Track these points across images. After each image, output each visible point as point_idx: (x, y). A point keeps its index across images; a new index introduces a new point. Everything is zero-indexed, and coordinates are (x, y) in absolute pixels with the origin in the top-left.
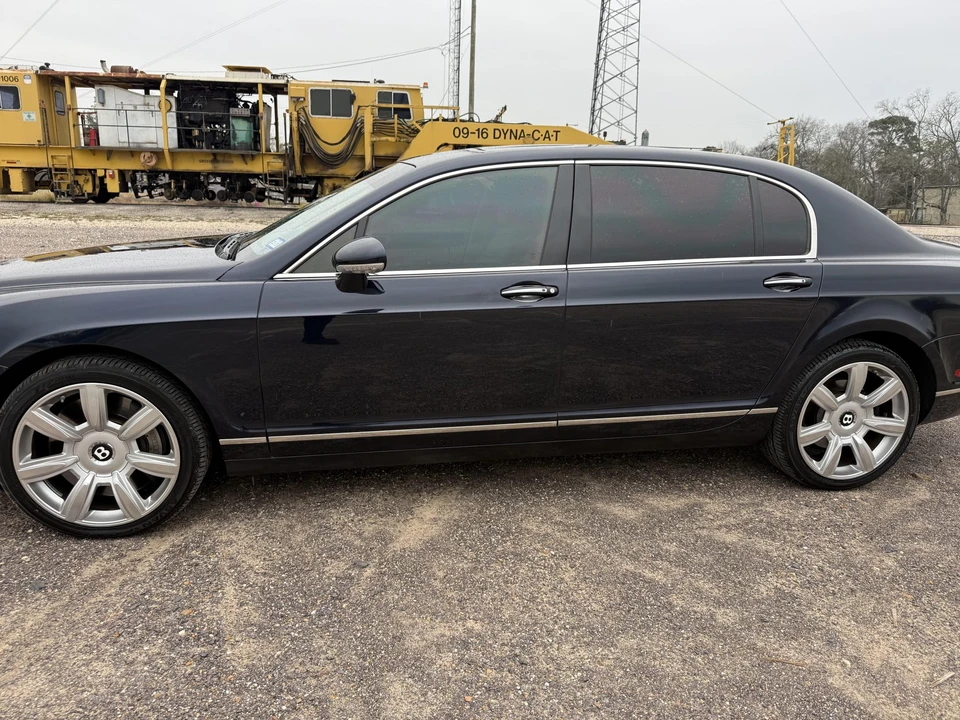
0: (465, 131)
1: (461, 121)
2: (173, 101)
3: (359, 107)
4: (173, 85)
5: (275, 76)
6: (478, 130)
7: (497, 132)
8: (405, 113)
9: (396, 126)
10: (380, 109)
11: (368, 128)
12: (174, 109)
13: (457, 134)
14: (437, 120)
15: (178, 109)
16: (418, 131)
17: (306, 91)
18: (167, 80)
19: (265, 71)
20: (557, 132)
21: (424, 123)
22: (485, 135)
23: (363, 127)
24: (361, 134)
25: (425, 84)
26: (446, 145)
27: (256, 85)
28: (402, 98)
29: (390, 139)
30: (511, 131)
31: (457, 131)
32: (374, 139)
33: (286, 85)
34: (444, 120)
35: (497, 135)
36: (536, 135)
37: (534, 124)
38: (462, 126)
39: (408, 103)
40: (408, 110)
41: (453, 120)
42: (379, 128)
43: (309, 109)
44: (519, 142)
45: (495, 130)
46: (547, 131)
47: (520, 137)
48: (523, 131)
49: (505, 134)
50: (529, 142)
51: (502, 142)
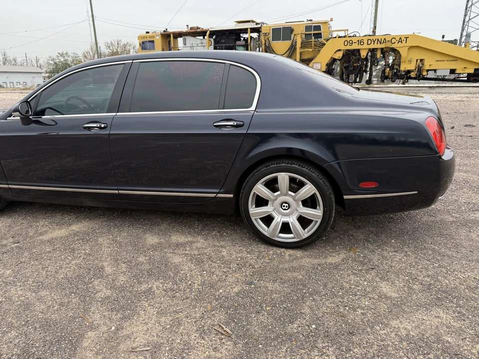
0: (351, 42)
1: (349, 37)
2: (212, 40)
3: (295, 35)
4: (213, 33)
5: (257, 24)
6: (358, 41)
7: (369, 41)
8: (318, 36)
9: (313, 43)
10: (306, 35)
11: (299, 45)
12: (213, 44)
13: (346, 44)
14: (336, 37)
15: (215, 44)
16: (325, 44)
17: (270, 29)
18: (210, 31)
19: (253, 22)
20: (407, 38)
21: (328, 40)
22: (362, 43)
23: (296, 45)
24: (295, 49)
25: (331, 19)
26: (340, 50)
27: (247, 29)
28: (318, 28)
29: (309, 50)
30: (378, 40)
31: (346, 42)
32: (302, 51)
33: (261, 28)
34: (340, 37)
35: (369, 43)
36: (393, 41)
37: (392, 35)
38: (349, 39)
39: (320, 30)
40: (321, 34)
41: (345, 37)
42: (304, 45)
43: (271, 39)
44: (383, 46)
45: (368, 40)
46: (400, 38)
47: (383, 42)
48: (385, 39)
49: (374, 42)
50: (389, 45)
51: (372, 46)
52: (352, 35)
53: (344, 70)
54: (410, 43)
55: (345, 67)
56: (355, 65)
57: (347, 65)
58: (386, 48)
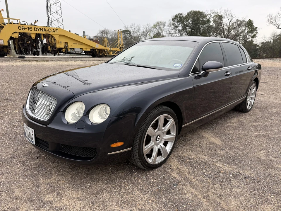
0: (23, 28)
1: (21, 24)
6: (28, 28)
13: (20, 29)
14: (11, 23)
16: (3, 27)
20: (57, 30)
21: (5, 24)
22: (31, 30)
25: (2, 9)
26: (16, 32)
30: (41, 29)
34: (13, 23)
35: (36, 30)
36: (50, 30)
38: (21, 26)
41: (17, 24)
44: (44, 33)
45: (34, 28)
46: (54, 29)
47: (44, 31)
48: (45, 29)
49: (39, 30)
50: (48, 32)
51: (38, 32)
52: (23, 23)
53: (20, 46)
54: (60, 33)
55: (21, 44)
56: (27, 43)
57: (22, 42)
58: (46, 34)
